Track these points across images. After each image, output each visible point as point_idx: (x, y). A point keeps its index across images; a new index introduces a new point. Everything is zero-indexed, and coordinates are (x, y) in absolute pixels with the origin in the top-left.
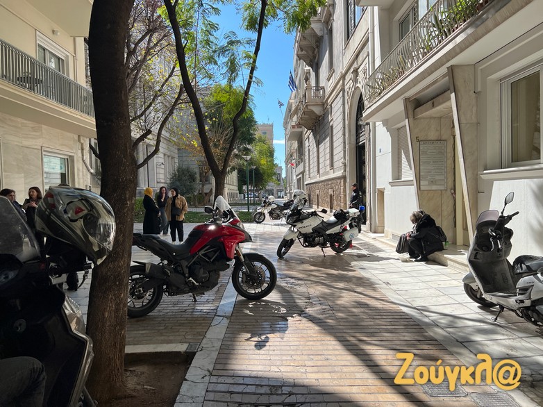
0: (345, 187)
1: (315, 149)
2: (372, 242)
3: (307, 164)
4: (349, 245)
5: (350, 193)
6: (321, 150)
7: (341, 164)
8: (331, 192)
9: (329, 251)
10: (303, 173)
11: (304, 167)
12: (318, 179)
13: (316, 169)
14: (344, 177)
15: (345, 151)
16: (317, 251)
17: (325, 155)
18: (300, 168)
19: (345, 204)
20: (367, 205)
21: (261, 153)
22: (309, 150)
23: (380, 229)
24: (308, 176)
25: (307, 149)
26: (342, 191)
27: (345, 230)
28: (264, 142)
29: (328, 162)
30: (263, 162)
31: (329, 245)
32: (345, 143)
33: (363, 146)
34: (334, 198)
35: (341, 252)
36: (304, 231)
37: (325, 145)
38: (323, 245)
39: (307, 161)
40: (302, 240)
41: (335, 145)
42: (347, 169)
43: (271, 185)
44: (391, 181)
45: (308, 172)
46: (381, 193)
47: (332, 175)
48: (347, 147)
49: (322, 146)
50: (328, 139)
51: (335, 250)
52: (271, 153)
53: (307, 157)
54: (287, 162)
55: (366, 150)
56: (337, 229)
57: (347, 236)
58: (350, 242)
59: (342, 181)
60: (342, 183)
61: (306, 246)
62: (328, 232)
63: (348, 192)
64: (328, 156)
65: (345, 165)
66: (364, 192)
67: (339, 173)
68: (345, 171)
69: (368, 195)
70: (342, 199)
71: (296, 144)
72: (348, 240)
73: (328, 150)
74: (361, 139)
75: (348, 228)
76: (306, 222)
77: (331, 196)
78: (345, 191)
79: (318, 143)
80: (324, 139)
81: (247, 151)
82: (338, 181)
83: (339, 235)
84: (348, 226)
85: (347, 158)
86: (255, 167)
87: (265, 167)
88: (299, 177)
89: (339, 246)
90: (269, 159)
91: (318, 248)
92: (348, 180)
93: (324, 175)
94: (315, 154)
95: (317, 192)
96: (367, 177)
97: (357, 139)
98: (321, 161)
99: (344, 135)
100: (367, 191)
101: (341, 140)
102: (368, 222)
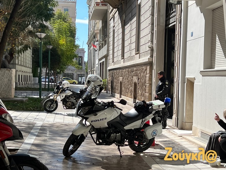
0: (151, 75)
1: (121, 31)
2: (178, 140)
3: (111, 47)
4: (151, 143)
5: (156, 82)
6: (127, 31)
7: (148, 49)
8: (135, 79)
9: (127, 151)
10: (106, 57)
11: (108, 50)
12: (122, 64)
13: (120, 53)
14: (150, 64)
15: (152, 34)
16: (112, 149)
17: (130, 37)
18: (104, 51)
19: (151, 94)
20: (175, 96)
21: (59, 31)
22: (114, 31)
23: (187, 125)
24: (111, 61)
25: (111, 30)
26: (147, 79)
27: (147, 125)
28: (64, 20)
29: (134, 46)
30: (62, 42)
31: (126, 143)
32: (153, 24)
33: (173, 29)
34: (138, 87)
35: (142, 152)
36: (97, 125)
37: (131, 26)
38: (120, 143)
39: (111, 43)
40: (95, 136)
41: (142, 26)
42: (155, 55)
43: (70, 69)
44: (202, 70)
45: (111, 56)
46: (191, 83)
47: (138, 60)
48: (155, 29)
49: (128, 28)
50: (135, 19)
51: (133, 149)
52: (72, 33)
53: (111, 39)
54: (89, 44)
55: (177, 33)
56: (137, 124)
57: (149, 133)
58: (153, 140)
59: (148, 68)
60: (148, 69)
61: (100, 144)
62: (126, 128)
63: (154, 80)
64: (134, 39)
65: (152, 50)
66: (172, 82)
67: (145, 59)
68: (152, 56)
69: (175, 85)
70: (147, 89)
71: (99, 24)
72: (150, 137)
73: (134, 32)
74: (171, 21)
75: (151, 123)
76: (101, 115)
77: (135, 84)
78: (151, 79)
79: (124, 24)
80: (131, 19)
81: (43, 28)
82: (144, 67)
83: (139, 132)
84: (151, 120)
85: (155, 41)
86: (51, 47)
87: (64, 48)
88: (101, 61)
89: (139, 144)
90: (69, 39)
91: (114, 146)
92: (155, 67)
93: (129, 60)
94: (121, 36)
95: (121, 79)
96: (175, 65)
97: (166, 21)
98: (126, 43)
99: (153, 15)
100: (175, 80)
101: (149, 21)
102: (174, 116)
